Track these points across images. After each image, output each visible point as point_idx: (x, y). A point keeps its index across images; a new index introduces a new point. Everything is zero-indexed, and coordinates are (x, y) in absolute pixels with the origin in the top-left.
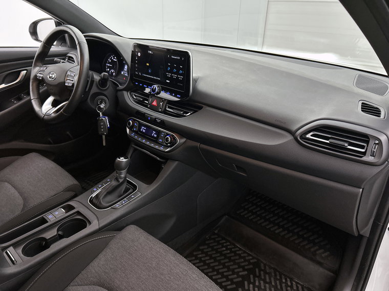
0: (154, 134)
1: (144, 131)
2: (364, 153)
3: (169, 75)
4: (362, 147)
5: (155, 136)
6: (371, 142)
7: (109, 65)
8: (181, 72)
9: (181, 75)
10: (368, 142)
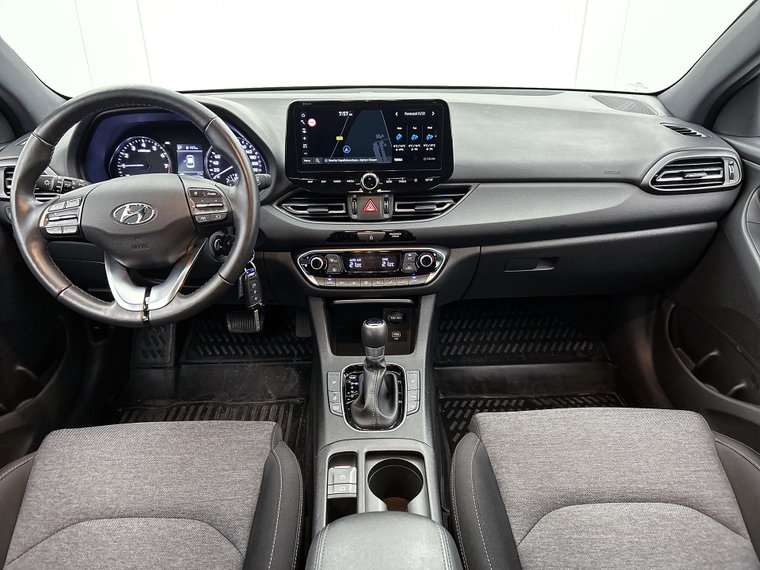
0: (385, 262)
1: (359, 265)
2: (723, 179)
3: (401, 148)
4: (718, 172)
5: (391, 265)
6: (726, 164)
7: (124, 166)
8: (430, 137)
9: (429, 142)
10: (722, 165)
